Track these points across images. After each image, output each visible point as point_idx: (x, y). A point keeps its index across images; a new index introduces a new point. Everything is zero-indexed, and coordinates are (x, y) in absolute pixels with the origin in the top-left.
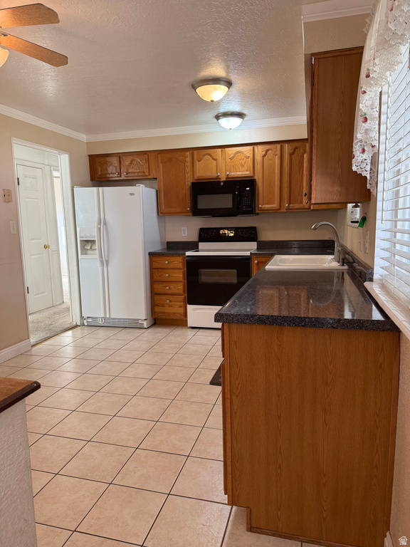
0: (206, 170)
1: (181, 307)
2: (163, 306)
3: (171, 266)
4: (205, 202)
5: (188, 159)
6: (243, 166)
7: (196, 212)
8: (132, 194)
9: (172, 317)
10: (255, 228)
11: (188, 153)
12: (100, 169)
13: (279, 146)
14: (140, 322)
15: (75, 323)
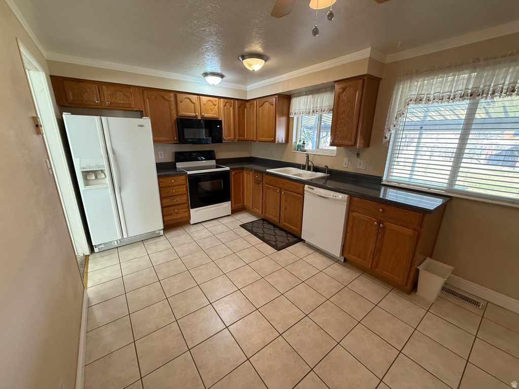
0: (188, 111)
1: (186, 212)
2: (172, 215)
3: (176, 184)
4: (189, 133)
5: (172, 99)
6: (212, 111)
7: (182, 140)
8: (141, 126)
9: (179, 221)
10: (213, 151)
11: (172, 94)
12: (71, 94)
13: (232, 101)
14: (157, 232)
15: (82, 255)
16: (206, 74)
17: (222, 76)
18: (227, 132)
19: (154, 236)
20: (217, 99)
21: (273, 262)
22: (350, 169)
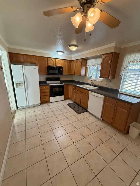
0: (51, 64)
1: (48, 98)
2: (44, 99)
4: (51, 71)
5: (46, 60)
6: (59, 64)
7: (49, 74)
8: (35, 69)
9: (46, 101)
10: (59, 78)
11: (46, 58)
12: (14, 58)
13: (67, 61)
14: (38, 104)
15: (14, 110)
16: (58, 52)
17: (63, 52)
18: (64, 71)
19: (37, 106)
20: (61, 60)
21: (76, 118)
22: (107, 87)
